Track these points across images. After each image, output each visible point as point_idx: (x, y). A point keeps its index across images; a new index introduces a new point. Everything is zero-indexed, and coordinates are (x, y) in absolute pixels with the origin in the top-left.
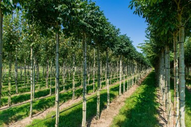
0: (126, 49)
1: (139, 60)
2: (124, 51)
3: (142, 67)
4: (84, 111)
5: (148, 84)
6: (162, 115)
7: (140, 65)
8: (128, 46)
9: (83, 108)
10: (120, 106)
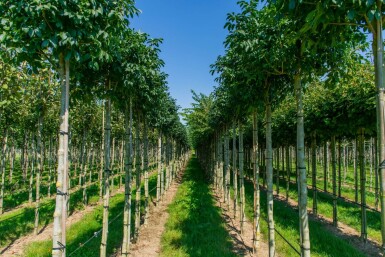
4: (127, 225)
5: (195, 179)
6: (231, 224)
10: (162, 218)
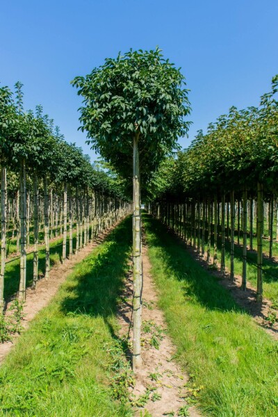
0: (76, 172)
1: (101, 189)
2: (72, 175)
3: (106, 202)
7: (102, 198)
8: (78, 166)
9: (22, 264)
